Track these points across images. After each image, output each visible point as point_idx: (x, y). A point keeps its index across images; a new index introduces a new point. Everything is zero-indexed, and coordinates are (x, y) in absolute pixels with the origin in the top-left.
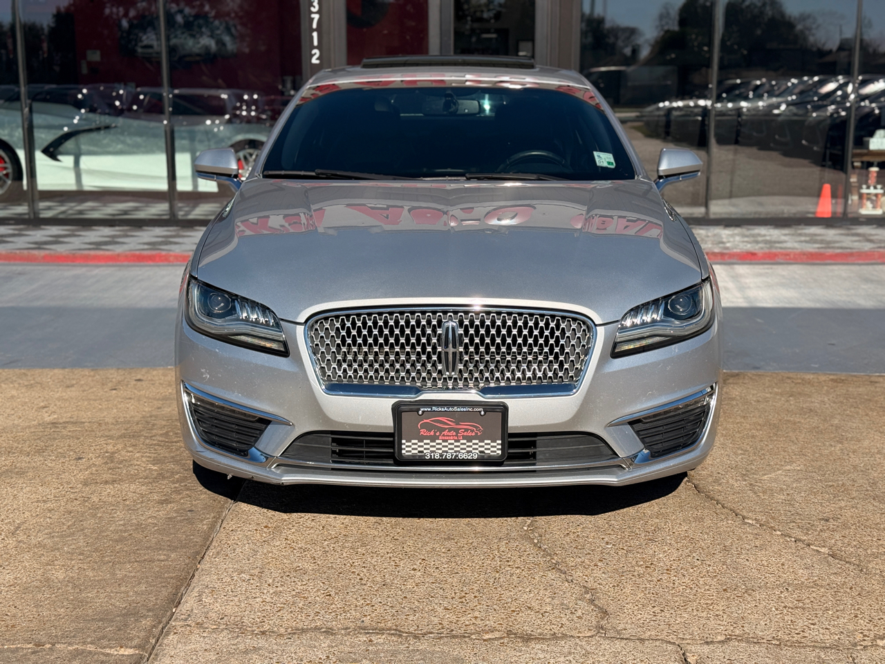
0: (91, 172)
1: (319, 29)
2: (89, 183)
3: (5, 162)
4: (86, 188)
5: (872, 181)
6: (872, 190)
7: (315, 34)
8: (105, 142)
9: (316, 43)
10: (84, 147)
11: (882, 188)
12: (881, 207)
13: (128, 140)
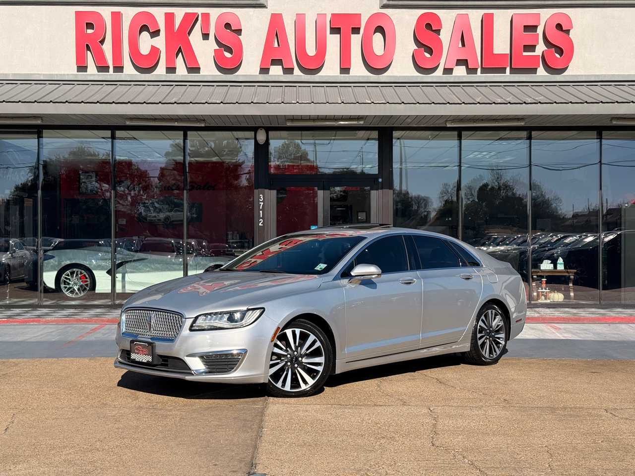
0: (131, 283)
1: (263, 209)
2: (129, 289)
3: (86, 278)
4: (127, 291)
5: (544, 285)
6: (544, 290)
7: (261, 212)
8: (140, 267)
9: (261, 216)
10: (128, 270)
11: (549, 289)
12: (549, 299)
13: (153, 266)
